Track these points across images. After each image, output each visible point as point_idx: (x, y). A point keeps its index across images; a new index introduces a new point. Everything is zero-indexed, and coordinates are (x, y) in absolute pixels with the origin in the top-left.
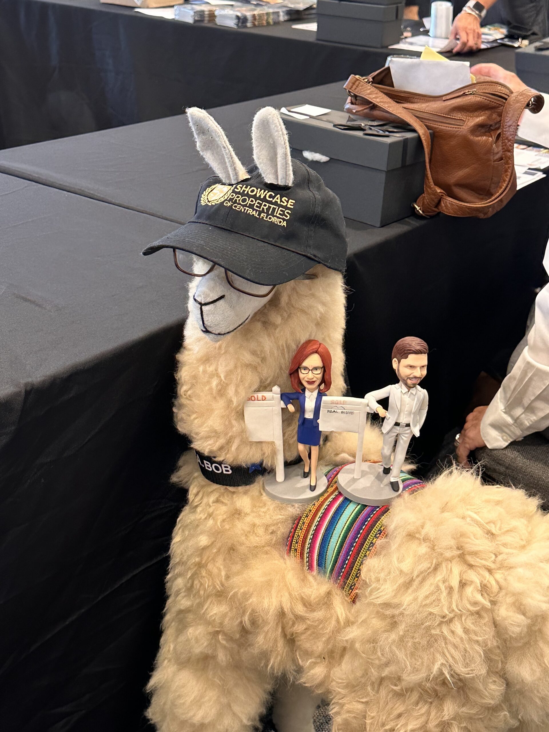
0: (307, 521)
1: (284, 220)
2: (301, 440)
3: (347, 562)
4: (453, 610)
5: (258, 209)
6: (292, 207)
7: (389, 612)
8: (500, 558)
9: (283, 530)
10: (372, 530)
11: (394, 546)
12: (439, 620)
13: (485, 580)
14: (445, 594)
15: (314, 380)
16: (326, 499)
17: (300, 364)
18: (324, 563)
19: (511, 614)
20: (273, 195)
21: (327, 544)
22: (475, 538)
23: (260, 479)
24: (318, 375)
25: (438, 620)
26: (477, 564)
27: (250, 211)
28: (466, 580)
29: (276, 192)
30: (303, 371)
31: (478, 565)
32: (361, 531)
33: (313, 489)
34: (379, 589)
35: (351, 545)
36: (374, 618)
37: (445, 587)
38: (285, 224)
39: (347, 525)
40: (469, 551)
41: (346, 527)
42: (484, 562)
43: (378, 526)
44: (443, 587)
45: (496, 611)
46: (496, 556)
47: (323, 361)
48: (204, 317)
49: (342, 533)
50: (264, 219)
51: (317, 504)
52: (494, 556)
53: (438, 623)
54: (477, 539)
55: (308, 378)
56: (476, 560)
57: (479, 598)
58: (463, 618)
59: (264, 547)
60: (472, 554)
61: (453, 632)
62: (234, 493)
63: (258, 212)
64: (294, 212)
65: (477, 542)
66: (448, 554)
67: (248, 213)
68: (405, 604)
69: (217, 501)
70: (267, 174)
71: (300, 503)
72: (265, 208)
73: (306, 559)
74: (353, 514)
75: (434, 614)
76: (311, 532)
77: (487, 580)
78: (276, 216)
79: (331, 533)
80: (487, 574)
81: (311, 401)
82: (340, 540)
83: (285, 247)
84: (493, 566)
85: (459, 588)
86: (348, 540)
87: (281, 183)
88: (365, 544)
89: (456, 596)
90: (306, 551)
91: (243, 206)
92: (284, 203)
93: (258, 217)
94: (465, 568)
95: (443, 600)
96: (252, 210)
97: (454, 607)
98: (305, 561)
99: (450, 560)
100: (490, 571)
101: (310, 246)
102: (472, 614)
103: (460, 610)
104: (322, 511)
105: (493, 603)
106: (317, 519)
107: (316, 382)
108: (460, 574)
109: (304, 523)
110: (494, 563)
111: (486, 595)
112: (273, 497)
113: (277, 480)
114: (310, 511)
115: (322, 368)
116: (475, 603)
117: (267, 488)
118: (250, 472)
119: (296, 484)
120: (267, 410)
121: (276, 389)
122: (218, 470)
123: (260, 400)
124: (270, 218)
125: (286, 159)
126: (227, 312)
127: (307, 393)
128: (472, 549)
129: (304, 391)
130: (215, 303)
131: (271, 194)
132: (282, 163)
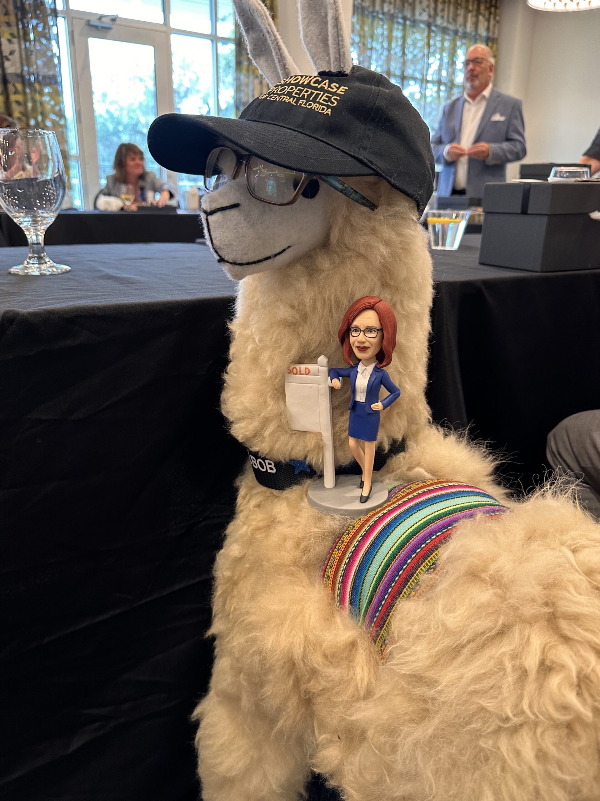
0: (346, 539)
1: (328, 107)
2: (353, 434)
3: (383, 602)
4: (523, 712)
5: (297, 96)
6: (343, 93)
7: (419, 691)
10: (424, 562)
12: (496, 724)
13: (588, 666)
14: (511, 678)
15: (367, 345)
16: (375, 514)
17: (349, 324)
18: (358, 600)
20: (320, 79)
21: (365, 574)
22: (576, 591)
24: (372, 339)
25: (494, 724)
26: (575, 637)
27: (287, 99)
28: (553, 662)
29: (322, 77)
30: (354, 334)
31: (578, 638)
32: (409, 561)
33: (363, 501)
34: (406, 650)
35: (392, 580)
36: (397, 695)
37: (513, 666)
38: (329, 112)
39: (393, 549)
40: (563, 613)
41: (390, 552)
42: (589, 636)
43: (434, 557)
44: (510, 666)
47: (380, 320)
48: (212, 233)
49: (385, 561)
50: (302, 105)
51: (363, 518)
53: (492, 728)
54: (580, 594)
55: (359, 342)
56: (575, 629)
57: (572, 698)
58: (539, 731)
59: (290, 566)
60: (569, 619)
62: (277, 497)
63: (296, 99)
64: (344, 100)
65: (580, 598)
66: (528, 611)
67: (283, 100)
68: (444, 684)
69: (259, 505)
70: (318, 59)
71: (342, 514)
72: (306, 94)
73: (337, 592)
74: (404, 536)
75: (486, 709)
76: (348, 555)
77: (591, 668)
78: (318, 103)
79: (371, 559)
80: (592, 657)
81: (365, 378)
82: (380, 570)
83: (325, 140)
85: (538, 672)
86: (389, 572)
87: (333, 70)
88: (411, 581)
89: (531, 686)
90: (339, 579)
91: (279, 95)
92: (333, 89)
93: (295, 104)
94: (553, 639)
96: (289, 98)
97: (526, 707)
98: (336, 594)
99: (530, 622)
101: (364, 148)
102: (556, 725)
103: (535, 714)
104: (366, 528)
106: (358, 538)
107: (369, 350)
108: (544, 648)
109: (343, 542)
112: (313, 504)
113: (326, 486)
114: (354, 527)
115: (378, 330)
116: (565, 708)
117: (309, 493)
118: (296, 473)
119: (345, 493)
120: (311, 388)
121: (322, 359)
122: (263, 467)
123: (303, 374)
124: (310, 105)
125: (337, 28)
126: (242, 228)
127: (360, 368)
128: (569, 609)
129: (357, 365)
130: (223, 212)
131: (318, 80)
132: (333, 35)
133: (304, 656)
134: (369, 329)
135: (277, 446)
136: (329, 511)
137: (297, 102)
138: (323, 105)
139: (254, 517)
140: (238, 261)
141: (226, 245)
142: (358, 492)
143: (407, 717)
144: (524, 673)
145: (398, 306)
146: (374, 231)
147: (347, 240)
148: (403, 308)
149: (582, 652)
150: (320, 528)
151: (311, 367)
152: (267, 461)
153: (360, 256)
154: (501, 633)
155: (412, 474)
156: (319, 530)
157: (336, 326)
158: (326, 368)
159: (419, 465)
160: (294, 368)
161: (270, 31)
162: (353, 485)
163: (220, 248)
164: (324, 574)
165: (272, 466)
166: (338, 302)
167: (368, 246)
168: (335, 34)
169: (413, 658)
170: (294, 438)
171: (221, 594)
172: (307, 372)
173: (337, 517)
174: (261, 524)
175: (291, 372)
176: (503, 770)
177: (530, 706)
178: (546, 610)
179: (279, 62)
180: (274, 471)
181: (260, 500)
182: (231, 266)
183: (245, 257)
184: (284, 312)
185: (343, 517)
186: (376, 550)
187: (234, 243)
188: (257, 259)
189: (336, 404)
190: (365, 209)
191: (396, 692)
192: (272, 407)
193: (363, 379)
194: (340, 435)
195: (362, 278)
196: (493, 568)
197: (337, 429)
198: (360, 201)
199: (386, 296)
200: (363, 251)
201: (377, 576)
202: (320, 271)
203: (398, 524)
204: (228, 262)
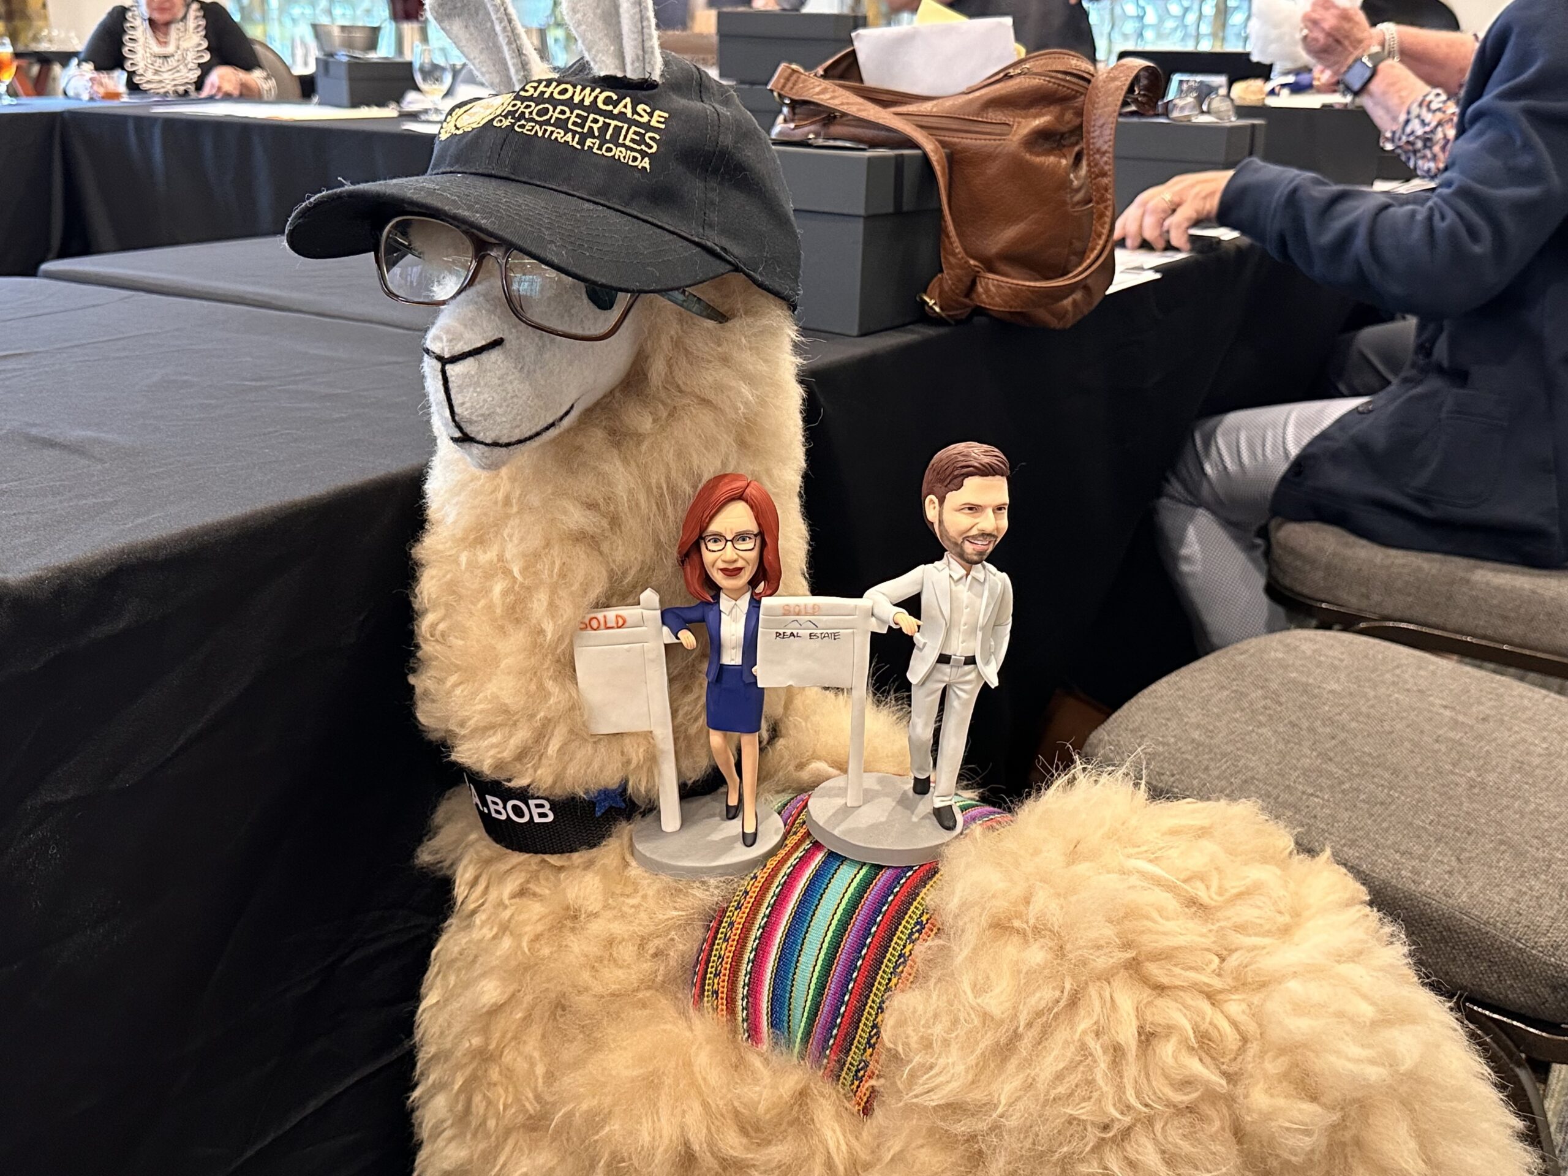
0: (739, 918)
1: (644, 154)
2: (716, 723)
3: (843, 1009)
4: (1129, 1107)
5: (579, 130)
6: (663, 126)
7: (961, 1128)
8: (1233, 961)
9: (684, 946)
10: (899, 925)
11: (961, 954)
12: (1095, 1137)
13: (1204, 1019)
14: (1103, 1063)
15: (740, 564)
17: (703, 529)
18: (786, 1018)
19: (1281, 1102)
20: (615, 97)
21: (792, 970)
22: (1161, 916)
23: (625, 829)
24: (747, 554)
25: (1093, 1135)
27: (559, 135)
28: (1155, 1025)
30: (711, 545)
31: (1178, 983)
32: (874, 929)
33: (749, 842)
34: (931, 1068)
35: (851, 967)
36: (922, 1146)
37: (1102, 1046)
38: (646, 163)
39: (837, 917)
40: (1150, 952)
41: (835, 922)
42: (1192, 975)
43: (913, 912)
44: (1098, 1047)
45: (1241, 1100)
46: (1223, 959)
47: (757, 518)
49: (827, 939)
50: (595, 150)
51: (762, 875)
52: (1216, 960)
53: (1091, 1144)
54: (1167, 919)
55: (724, 561)
56: (1172, 971)
57: (1195, 1066)
58: (1158, 1126)
59: (638, 990)
60: (1159, 959)
61: (1133, 1165)
62: (561, 869)
63: (577, 136)
64: (667, 139)
65: (1170, 925)
66: (1101, 962)
67: (553, 138)
68: (1003, 1102)
69: (522, 893)
70: (598, 51)
71: (722, 875)
72: (595, 127)
73: (741, 1015)
74: (851, 890)
75: (1080, 1121)
76: (751, 944)
77: (1208, 1020)
78: (623, 145)
79: (800, 941)
80: (1205, 1006)
82: (822, 956)
83: (650, 219)
84: (1217, 983)
85: (1139, 1047)
86: (842, 956)
87: (632, 73)
88: (885, 961)
89: (1131, 1070)
90: (741, 991)
91: (541, 124)
92: (641, 116)
93: (579, 147)
94: (1146, 994)
95: (1100, 1082)
96: (562, 133)
97: (1133, 1101)
98: (740, 1019)
99: (1107, 976)
100: (1211, 996)
101: (711, 226)
102: (1179, 1112)
104: (774, 889)
105: (1231, 1078)
106: (764, 910)
107: (744, 572)
108: (1138, 1011)
109: (731, 924)
110: (1219, 975)
111: (1208, 1060)
112: (654, 867)
113: (664, 828)
115: (756, 536)
116: (1186, 1083)
117: (640, 847)
118: (598, 814)
119: (708, 835)
120: (628, 651)
121: (649, 596)
123: (612, 628)
124: (609, 150)
126: (511, 382)
127: (725, 603)
128: (1159, 945)
129: (717, 598)
131: (611, 97)
134: (742, 536)
137: (582, 142)
138: (632, 150)
139: (524, 917)
140: (504, 440)
141: (483, 415)
144: (1117, 1052)
147: (682, 379)
149: (1189, 1002)
150: (683, 909)
151: (629, 612)
153: (705, 402)
154: (1073, 1002)
155: (805, 775)
156: (681, 913)
158: (659, 612)
159: (815, 757)
160: (591, 619)
162: (713, 815)
164: (703, 991)
167: (720, 388)
170: (602, 748)
172: (621, 623)
174: (540, 928)
175: (587, 626)
177: (1138, 1095)
181: (521, 881)
182: (486, 449)
183: (517, 431)
184: (576, 517)
185: (722, 879)
186: (806, 925)
187: (498, 410)
188: (534, 431)
190: (710, 324)
192: (557, 695)
193: (733, 624)
194: (686, 730)
195: (710, 443)
197: (679, 719)
200: (711, 395)
201: (818, 968)
202: (638, 437)
203: (832, 871)
204: (482, 443)
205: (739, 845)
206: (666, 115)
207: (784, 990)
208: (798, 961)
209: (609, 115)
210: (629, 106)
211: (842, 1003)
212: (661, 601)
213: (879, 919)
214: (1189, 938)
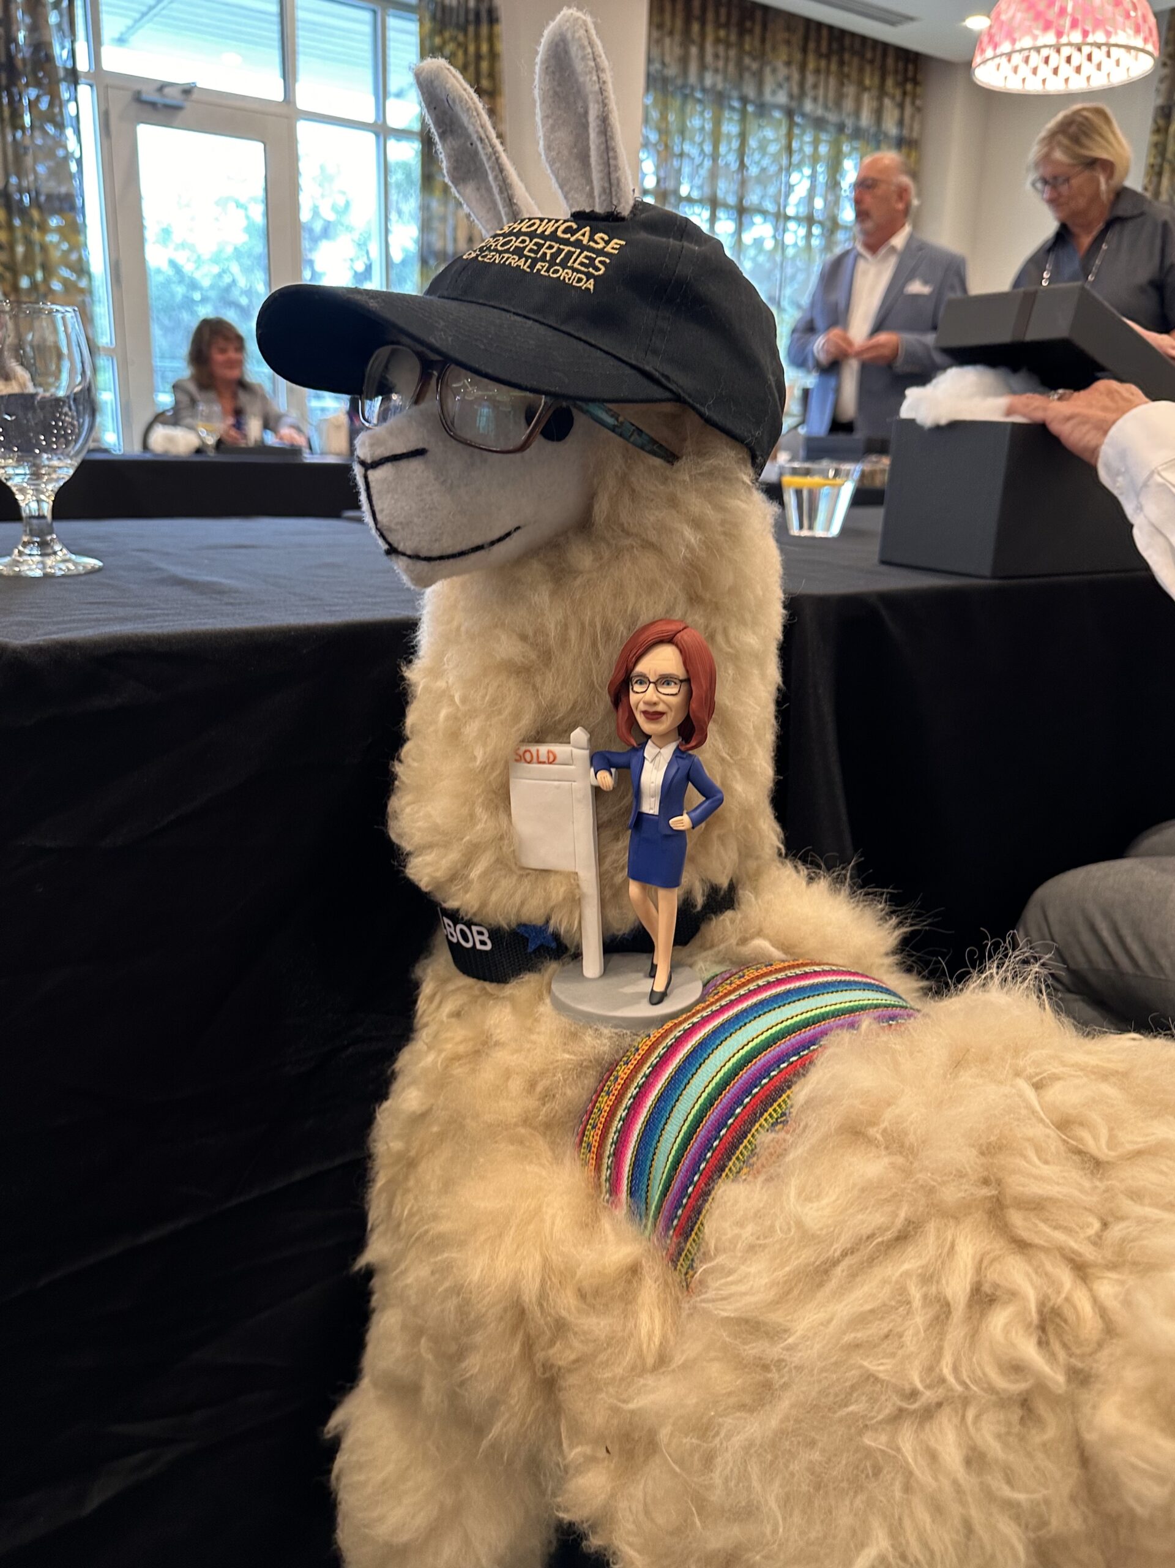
0: (623, 1072)
1: (589, 276)
2: (635, 875)
3: (690, 1189)
4: (942, 1380)
5: (532, 255)
6: (616, 252)
7: (754, 1349)
8: (1117, 1231)
10: (766, 1111)
12: (894, 1405)
13: (1059, 1293)
15: (661, 708)
16: (676, 1026)
17: (629, 670)
18: (644, 1187)
20: (575, 226)
21: (657, 1137)
22: (1039, 1158)
24: (670, 697)
25: (890, 1404)
26: (1037, 1241)
27: (514, 261)
28: (996, 1286)
29: (580, 222)
30: (637, 688)
31: (1042, 1242)
32: (738, 1111)
33: (655, 1000)
34: (731, 1272)
35: (707, 1146)
36: (715, 1359)
38: (591, 284)
39: (709, 1089)
40: (1016, 1198)
41: (705, 1095)
42: (1060, 1237)
44: (918, 1296)
45: (1087, 1410)
46: (1105, 1225)
47: (685, 663)
48: (374, 502)
49: (694, 1112)
50: (542, 273)
51: (655, 1033)
52: (1097, 1225)
53: (887, 1411)
54: (1046, 1162)
55: (647, 703)
56: (1036, 1225)
57: (1029, 1350)
58: (971, 1414)
59: (516, 1125)
60: (1027, 1210)
61: (933, 1456)
62: (492, 996)
63: (530, 261)
64: (617, 264)
65: (1046, 1170)
66: (951, 1194)
67: (507, 263)
68: (798, 1334)
70: (571, 189)
71: (616, 1026)
72: (549, 252)
73: (605, 1173)
74: (729, 1065)
75: (877, 1380)
76: (627, 1102)
77: (1063, 1296)
78: (571, 268)
79: (669, 1108)
80: (1066, 1277)
81: (657, 769)
82: (685, 1127)
83: (584, 337)
84: (1089, 1253)
85: (970, 1305)
86: (702, 1132)
87: (599, 209)
88: (741, 1147)
89: (956, 1332)
90: (609, 1149)
91: (500, 252)
92: (597, 243)
93: (528, 270)
94: (998, 1246)
95: (908, 1338)
96: (517, 258)
97: (947, 1372)
98: (604, 1177)
99: (954, 1215)
100: (1081, 1269)
101: (655, 352)
102: (1003, 1402)
103: (963, 1383)
104: (660, 1050)
105: (1080, 1378)
106: (646, 1069)
107: (664, 717)
108: (981, 1262)
109: (616, 1078)
110: (1095, 1244)
111: (1056, 1346)
112: (560, 1007)
113: (584, 973)
114: (637, 1050)
115: (681, 681)
116: (1016, 1368)
117: (554, 987)
118: (530, 950)
119: (622, 987)
120: (558, 787)
121: (579, 735)
122: (467, 940)
123: (544, 763)
124: (556, 271)
125: (606, 135)
126: (430, 493)
127: (650, 750)
129: (643, 746)
130: (396, 463)
131: (571, 227)
132: (598, 148)
133: (543, 1296)
134: (665, 680)
135: (494, 898)
136: (590, 1020)
137: (532, 267)
138: (578, 271)
139: (449, 1034)
140: (424, 553)
141: (401, 523)
142: (645, 986)
143: (732, 1400)
144: (942, 1310)
145: (720, 639)
146: (673, 502)
147: (624, 517)
148: (728, 641)
149: (1049, 1267)
150: (573, 1053)
151: (560, 750)
152: (474, 929)
153: (649, 546)
154: (903, 1237)
155: (747, 950)
156: (572, 1057)
157: (604, 672)
158: (586, 753)
159: (760, 933)
160: (526, 751)
161: (483, 136)
162: (638, 971)
163: (390, 530)
164: (581, 1141)
165: (485, 938)
166: (608, 632)
167: (663, 529)
168: (603, 147)
169: (742, 1288)
170: (527, 883)
171: (384, 1185)
172: (551, 759)
173: (606, 1031)
174: (461, 1049)
175: (520, 758)
176: (907, 1489)
177: (955, 1370)
178: (985, 1192)
179: (501, 192)
180: (488, 947)
181: (459, 1002)
182: (410, 561)
183: (437, 545)
184: (508, 647)
185: (616, 1031)
186: (679, 1092)
187: (415, 520)
188: (458, 548)
189: (605, 818)
190: (657, 462)
191: (712, 1354)
192: (484, 824)
193: (655, 771)
194: (612, 878)
195: (651, 587)
196: (888, 1116)
197: (607, 865)
198: (648, 448)
199: (697, 619)
200: (653, 536)
201: (679, 1140)
202: (574, 573)
203: (718, 1042)
204: (404, 554)
205: (645, 1001)
206: (623, 243)
207: (646, 1156)
208: (663, 1129)
209: (566, 242)
210: (587, 234)
211: (691, 1182)
212: (590, 740)
213: (747, 1100)
214: (1065, 1190)
